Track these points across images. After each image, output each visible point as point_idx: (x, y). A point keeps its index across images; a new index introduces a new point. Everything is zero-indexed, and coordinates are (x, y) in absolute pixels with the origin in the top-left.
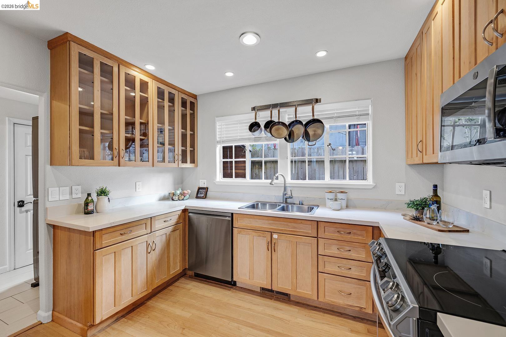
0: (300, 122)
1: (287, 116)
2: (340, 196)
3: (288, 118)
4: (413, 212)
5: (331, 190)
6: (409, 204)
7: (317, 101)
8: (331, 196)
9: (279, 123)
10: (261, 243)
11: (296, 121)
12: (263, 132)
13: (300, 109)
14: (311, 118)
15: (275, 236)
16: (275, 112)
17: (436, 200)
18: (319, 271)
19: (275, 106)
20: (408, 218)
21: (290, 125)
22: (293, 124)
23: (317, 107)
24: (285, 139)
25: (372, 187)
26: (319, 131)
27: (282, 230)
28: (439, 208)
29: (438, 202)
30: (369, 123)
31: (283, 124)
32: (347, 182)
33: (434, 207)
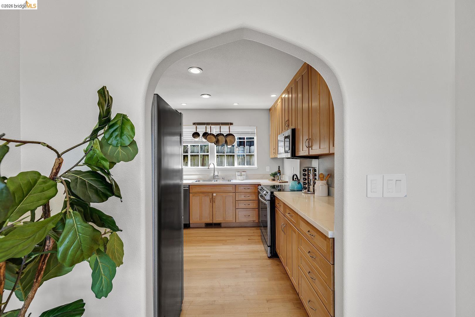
0: (223, 135)
1: (215, 130)
2: (243, 173)
3: (216, 132)
4: (272, 178)
5: (238, 170)
6: (271, 175)
7: (231, 124)
8: (239, 174)
9: (211, 134)
10: (207, 200)
11: (220, 134)
12: (201, 138)
13: (222, 127)
14: (229, 133)
15: (214, 195)
16: (208, 127)
17: (279, 172)
18: (236, 208)
19: (208, 124)
20: (270, 180)
21: (217, 135)
22: (218, 135)
23: (231, 126)
24: (215, 143)
25: (256, 169)
26: (233, 140)
27: (218, 191)
28: (280, 175)
29: (280, 173)
30: (255, 138)
31: (213, 135)
32: (246, 166)
33: (278, 175)
